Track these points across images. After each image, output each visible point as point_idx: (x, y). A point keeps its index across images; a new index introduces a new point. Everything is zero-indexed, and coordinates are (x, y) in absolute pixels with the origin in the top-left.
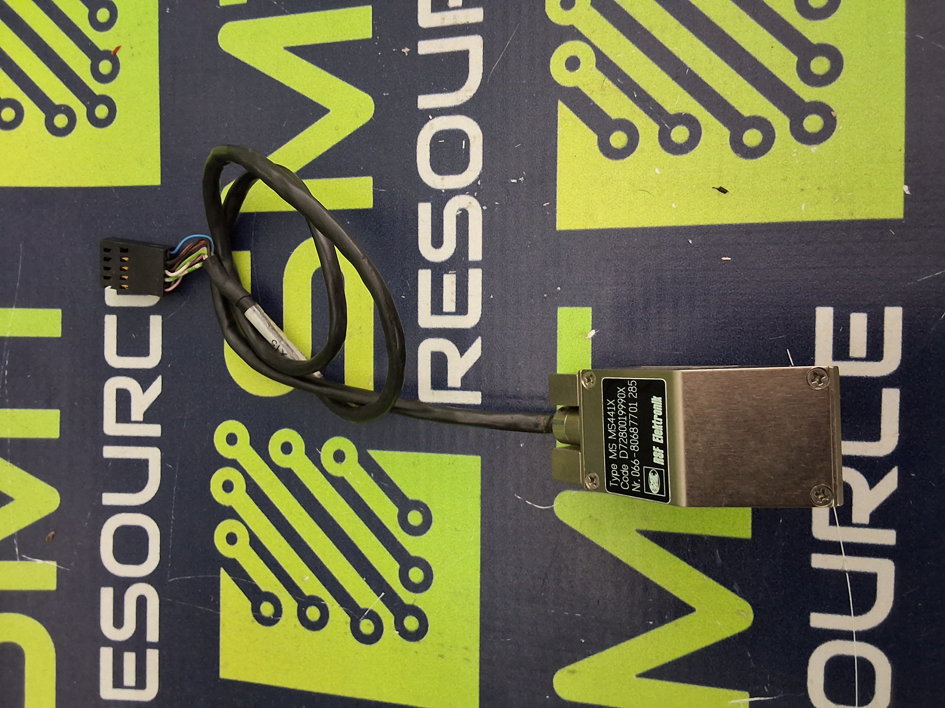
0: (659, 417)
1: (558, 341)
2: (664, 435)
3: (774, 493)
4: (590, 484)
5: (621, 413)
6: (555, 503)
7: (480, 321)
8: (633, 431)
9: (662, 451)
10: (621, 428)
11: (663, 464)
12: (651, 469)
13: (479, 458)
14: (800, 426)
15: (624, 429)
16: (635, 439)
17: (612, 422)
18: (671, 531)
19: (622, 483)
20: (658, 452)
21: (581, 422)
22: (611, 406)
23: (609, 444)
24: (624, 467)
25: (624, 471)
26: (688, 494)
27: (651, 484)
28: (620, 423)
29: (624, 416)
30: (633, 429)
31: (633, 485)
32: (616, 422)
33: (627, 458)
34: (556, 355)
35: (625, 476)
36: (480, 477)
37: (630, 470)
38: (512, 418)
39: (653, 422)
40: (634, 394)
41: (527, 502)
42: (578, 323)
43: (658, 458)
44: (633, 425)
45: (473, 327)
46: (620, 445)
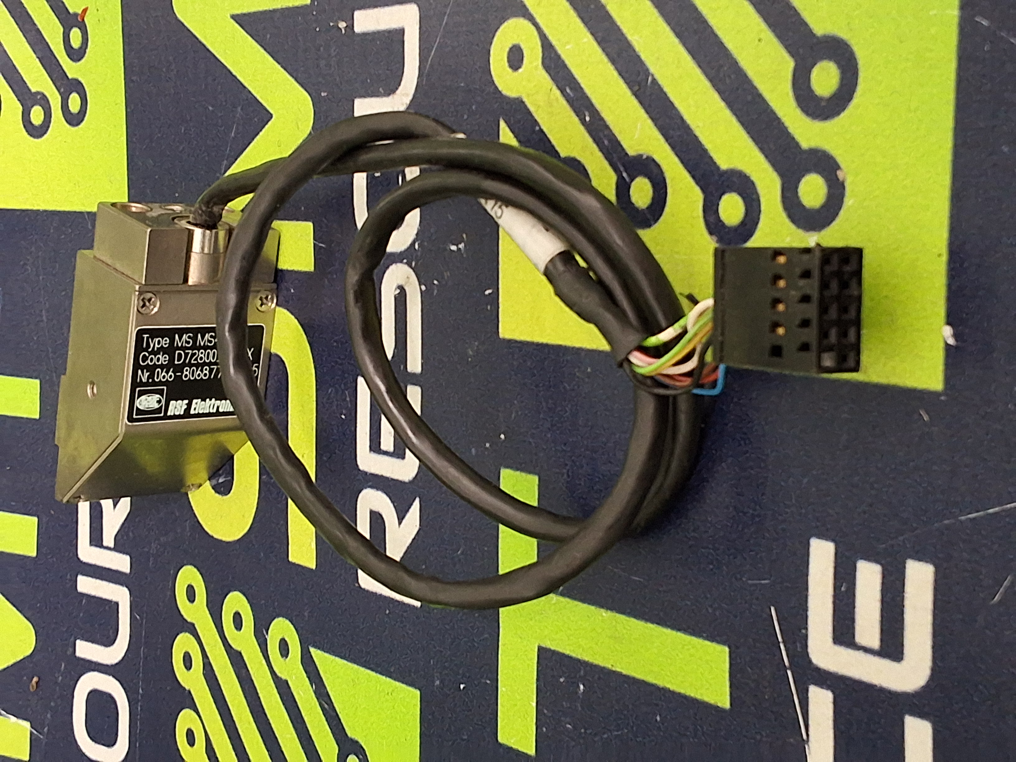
0: (218, 407)
2: (198, 415)
8: (204, 372)
10: (208, 353)
12: (163, 397)
15: (208, 358)
16: (196, 375)
19: (147, 355)
20: (181, 407)
23: (192, 335)
24: (165, 357)
25: (161, 357)
27: (147, 398)
28: (214, 353)
31: (145, 371)
33: (176, 362)
35: (155, 360)
37: (162, 367)
39: (213, 400)
43: (175, 407)
45: (411, 481)
46: (190, 351)
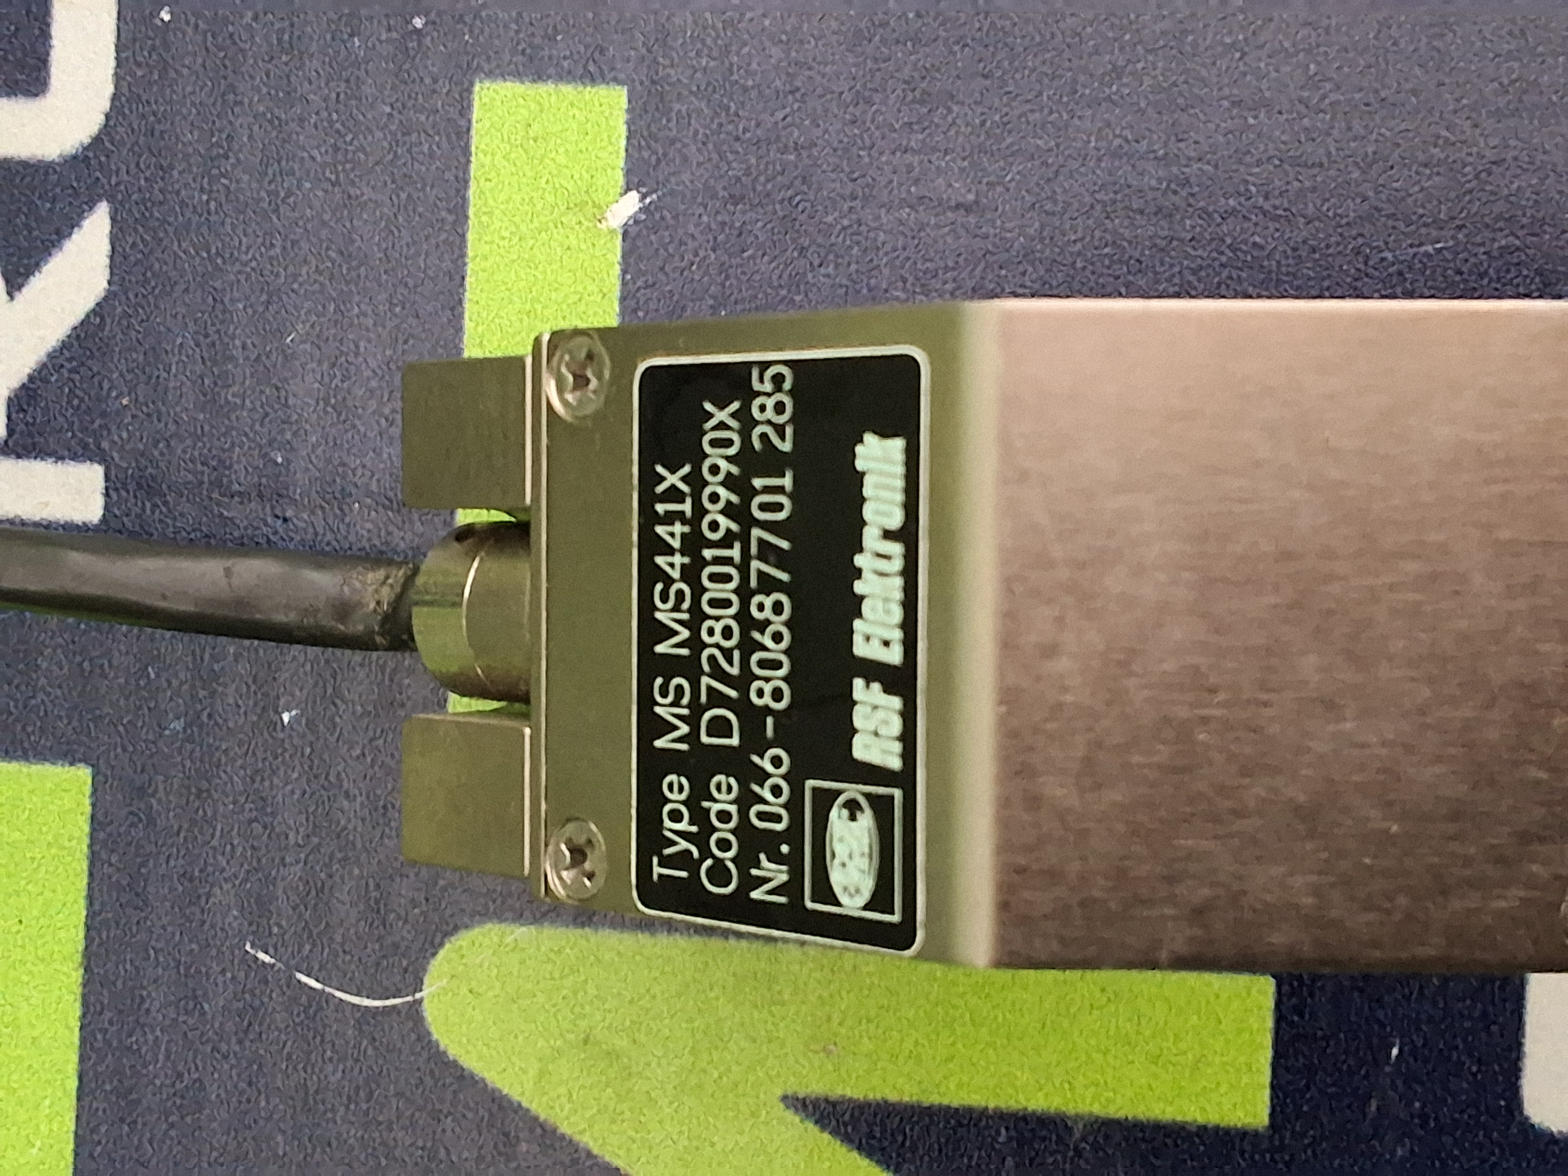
0: (888, 535)
1: (470, 236)
2: (909, 626)
3: (1402, 900)
4: (565, 874)
5: (714, 526)
6: (427, 980)
7: (107, 128)
8: (768, 613)
9: (896, 702)
10: (713, 603)
11: (895, 763)
12: (839, 793)
13: (83, 774)
14: (1533, 587)
15: (727, 604)
16: (776, 651)
17: (676, 574)
18: (934, 1099)
19: (709, 862)
20: (875, 707)
21: (536, 588)
22: (674, 495)
23: (659, 681)
24: (719, 788)
25: (716, 807)
26: (1004, 907)
27: (837, 861)
28: (713, 578)
29: (727, 542)
30: (768, 602)
31: (754, 872)
32: (691, 574)
33: (735, 741)
34: (460, 302)
35: (724, 831)
36: (85, 865)
37: (746, 800)
38: (228, 572)
39: (859, 560)
40: (780, 430)
41: (304, 979)
42: (562, 159)
43: (876, 734)
44: (768, 585)
45: (75, 157)
46: (705, 680)
